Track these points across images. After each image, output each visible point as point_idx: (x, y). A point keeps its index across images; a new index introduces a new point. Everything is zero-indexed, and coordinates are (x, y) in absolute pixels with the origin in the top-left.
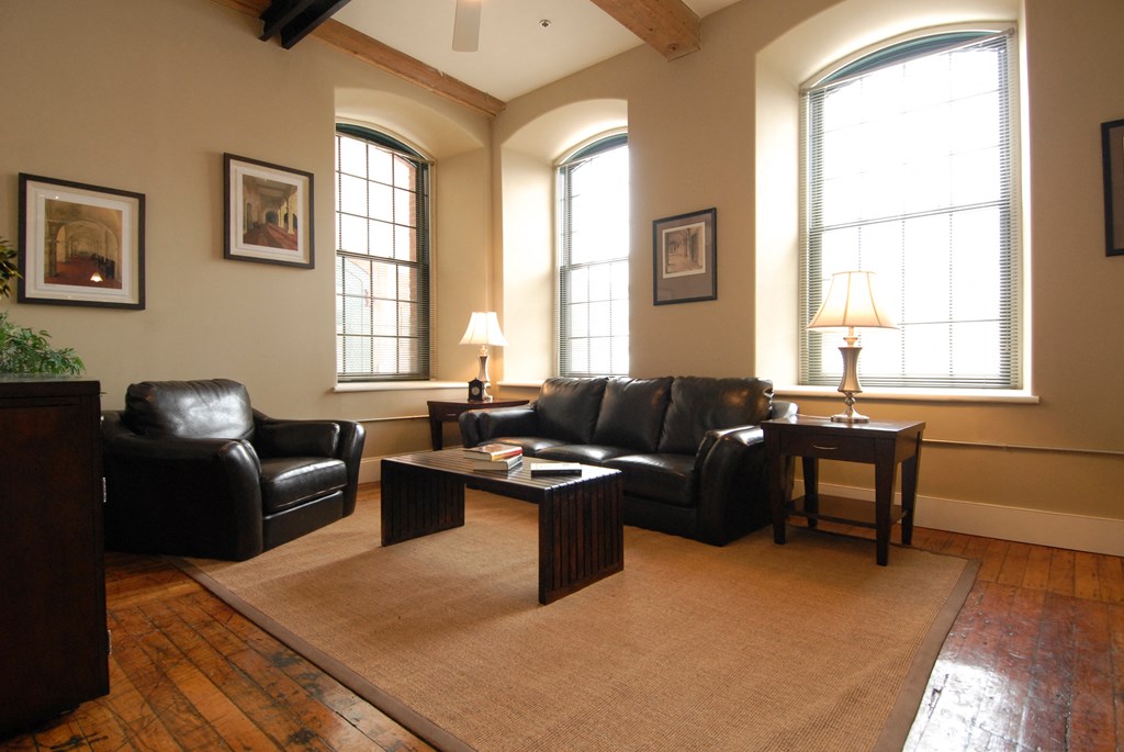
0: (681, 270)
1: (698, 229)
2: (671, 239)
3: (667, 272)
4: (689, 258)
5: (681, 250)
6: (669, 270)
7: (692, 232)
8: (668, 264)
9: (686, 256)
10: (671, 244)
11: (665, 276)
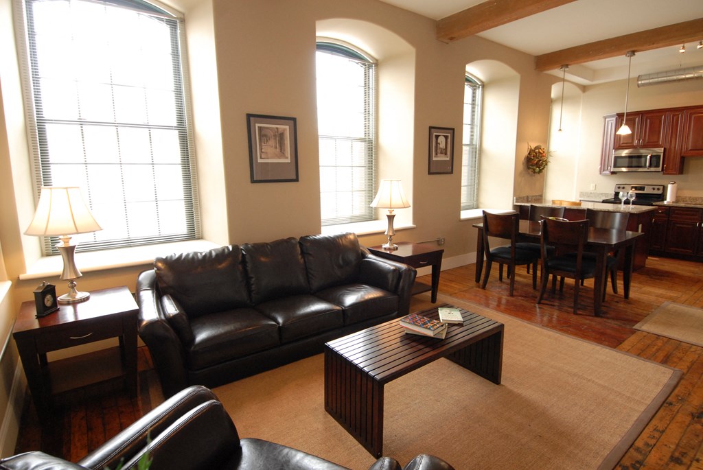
0: (272, 158)
1: (284, 130)
2: (263, 133)
3: (261, 158)
4: (278, 150)
5: (272, 142)
6: (263, 157)
7: (280, 131)
8: (261, 152)
9: (276, 148)
10: (263, 136)
11: (260, 161)
